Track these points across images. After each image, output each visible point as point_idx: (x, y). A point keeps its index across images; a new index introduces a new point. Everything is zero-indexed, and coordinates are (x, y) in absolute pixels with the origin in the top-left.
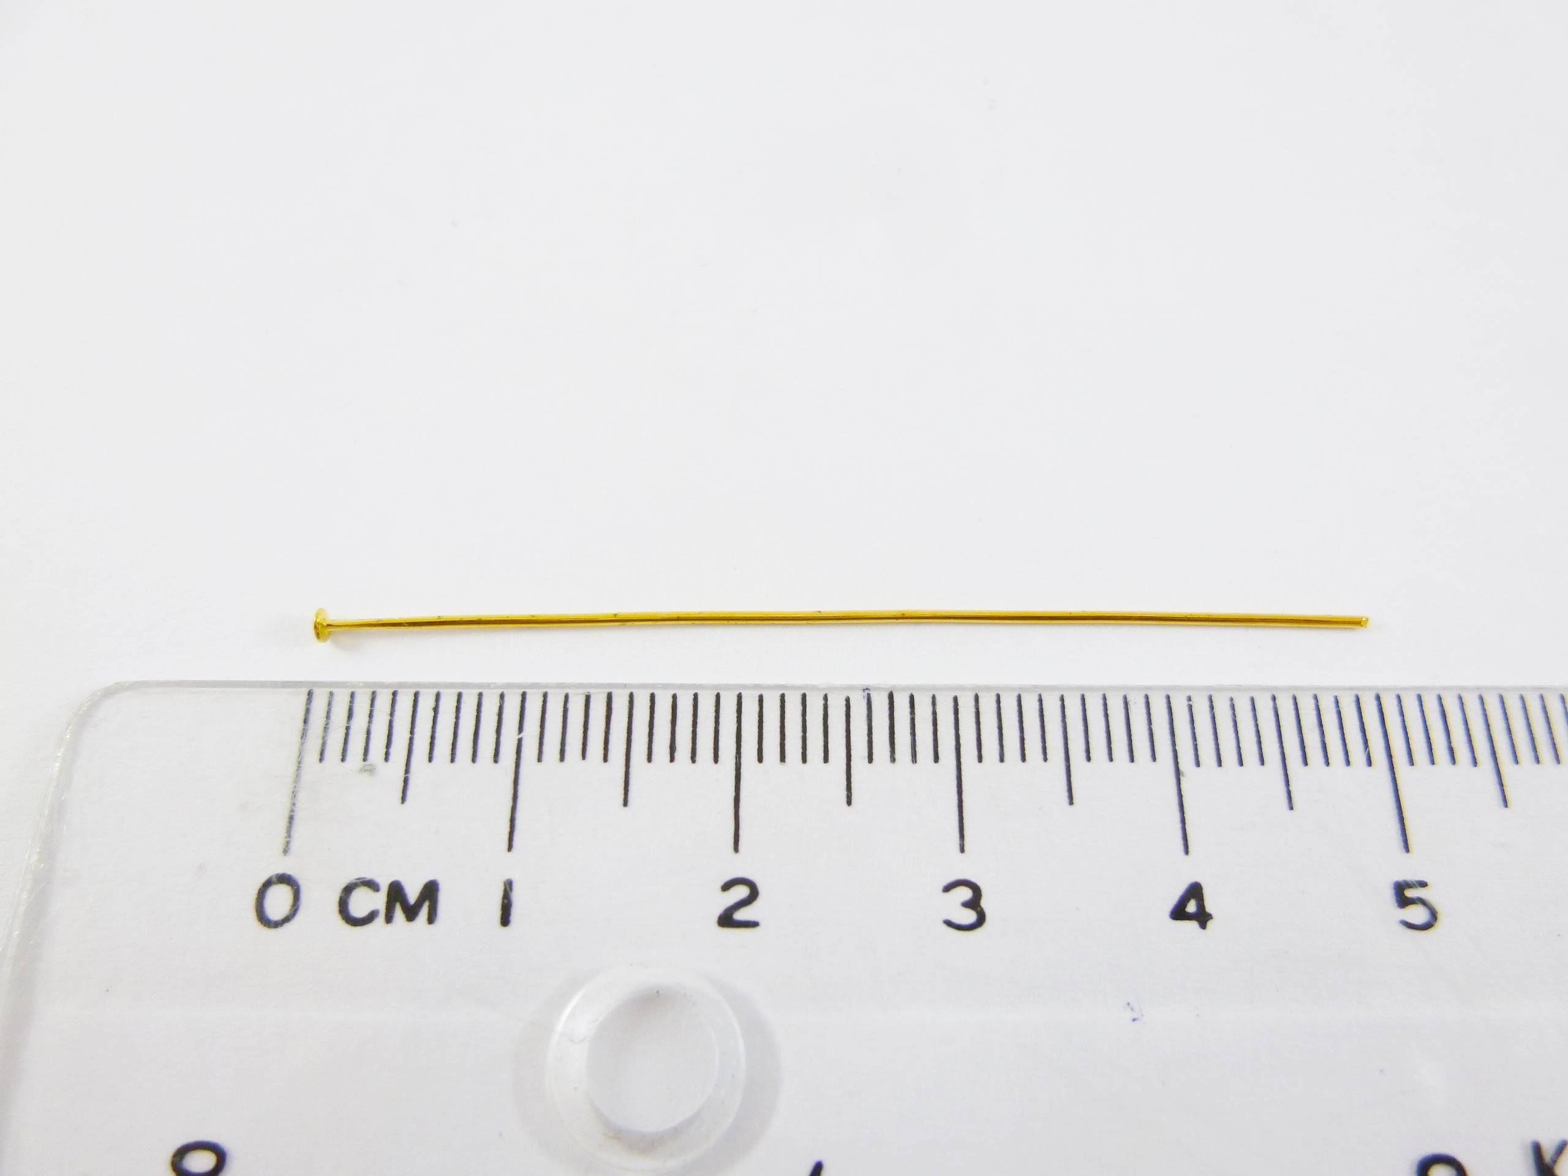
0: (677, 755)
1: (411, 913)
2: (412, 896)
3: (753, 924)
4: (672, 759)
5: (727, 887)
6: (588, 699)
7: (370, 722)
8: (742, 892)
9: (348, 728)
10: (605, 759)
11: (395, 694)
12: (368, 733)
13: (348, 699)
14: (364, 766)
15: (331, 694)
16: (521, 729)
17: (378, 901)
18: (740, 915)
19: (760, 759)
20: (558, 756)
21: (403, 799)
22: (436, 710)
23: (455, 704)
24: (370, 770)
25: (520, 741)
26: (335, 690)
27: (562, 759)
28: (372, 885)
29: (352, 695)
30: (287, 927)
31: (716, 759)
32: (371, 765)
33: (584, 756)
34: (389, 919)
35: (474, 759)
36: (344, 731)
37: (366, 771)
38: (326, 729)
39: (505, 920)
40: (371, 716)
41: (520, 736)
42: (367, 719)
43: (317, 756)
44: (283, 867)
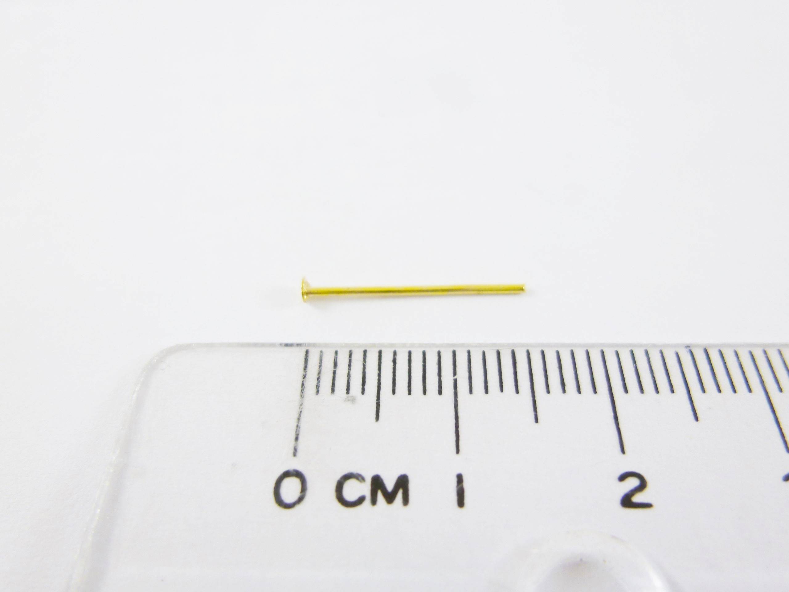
0: (566, 388)
1: (390, 498)
2: (390, 487)
3: (647, 506)
4: (564, 391)
5: (623, 478)
6: (498, 353)
7: (349, 369)
8: (633, 482)
9: (334, 373)
10: (517, 392)
11: (365, 352)
12: (349, 375)
13: (334, 355)
14: (348, 397)
15: (321, 352)
16: (455, 374)
17: (365, 489)
18: (637, 498)
19: (626, 391)
20: (484, 390)
21: (377, 418)
22: (394, 361)
23: (407, 358)
24: (353, 400)
25: (455, 381)
26: (324, 350)
27: (487, 392)
28: (359, 477)
29: (336, 353)
30: (298, 507)
31: (595, 391)
32: (352, 397)
33: (502, 390)
34: (374, 501)
35: (425, 392)
36: (332, 375)
37: (349, 400)
38: (319, 373)
39: (461, 502)
40: (350, 365)
41: (455, 378)
42: (347, 367)
43: (314, 390)
44: (293, 465)
